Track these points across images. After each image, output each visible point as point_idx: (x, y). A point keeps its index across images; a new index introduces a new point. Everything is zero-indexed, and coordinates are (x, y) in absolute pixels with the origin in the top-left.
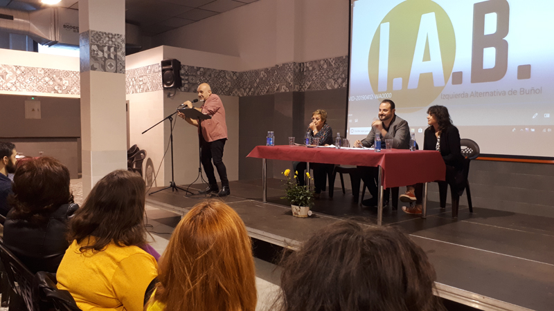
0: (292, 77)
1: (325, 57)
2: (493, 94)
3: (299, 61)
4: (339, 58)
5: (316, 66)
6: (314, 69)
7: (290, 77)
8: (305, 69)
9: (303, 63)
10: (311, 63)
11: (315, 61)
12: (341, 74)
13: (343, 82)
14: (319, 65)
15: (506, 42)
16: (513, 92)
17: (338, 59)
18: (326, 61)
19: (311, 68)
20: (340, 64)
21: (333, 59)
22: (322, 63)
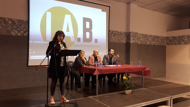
1: (10, 17)
2: (89, 46)
5: (1, 21)
11: (1, 18)
13: (24, 33)
14: (5, 21)
15: (92, 31)
16: (94, 46)
17: (20, 21)
18: (10, 19)
20: (22, 24)
21: (17, 20)
22: (7, 20)
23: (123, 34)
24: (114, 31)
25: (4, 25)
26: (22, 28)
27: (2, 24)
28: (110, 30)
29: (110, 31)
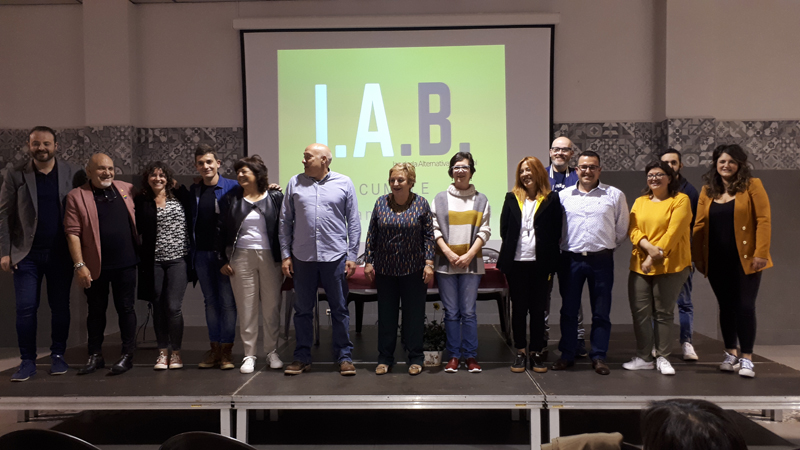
0: (128, 150)
1: (197, 125)
3: (137, 125)
4: (224, 130)
5: (175, 137)
6: (171, 140)
7: (123, 150)
8: (151, 140)
9: (146, 130)
10: (165, 131)
11: (175, 129)
12: (232, 154)
14: (184, 137)
17: (223, 132)
18: (197, 131)
19: (164, 139)
20: (228, 138)
21: (213, 130)
22: (189, 132)
23: (631, 132)
24: (580, 125)
25: (181, 149)
26: (228, 153)
27: (178, 147)
28: (557, 120)
29: (561, 125)
